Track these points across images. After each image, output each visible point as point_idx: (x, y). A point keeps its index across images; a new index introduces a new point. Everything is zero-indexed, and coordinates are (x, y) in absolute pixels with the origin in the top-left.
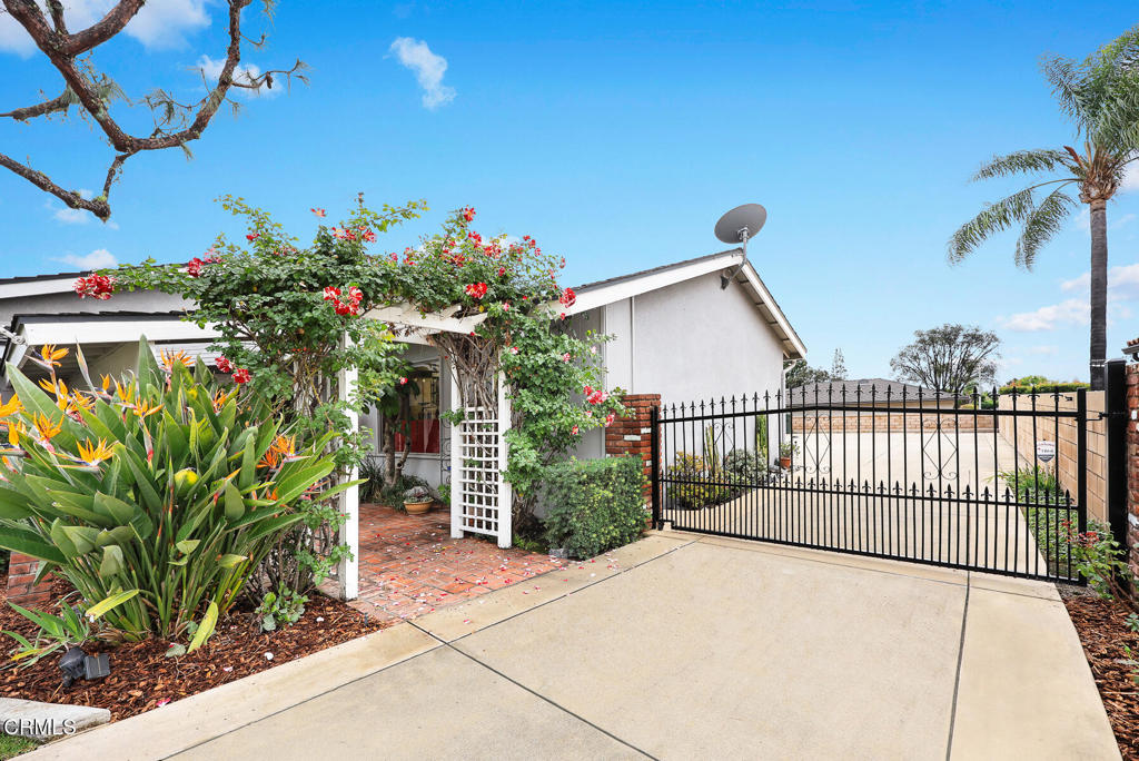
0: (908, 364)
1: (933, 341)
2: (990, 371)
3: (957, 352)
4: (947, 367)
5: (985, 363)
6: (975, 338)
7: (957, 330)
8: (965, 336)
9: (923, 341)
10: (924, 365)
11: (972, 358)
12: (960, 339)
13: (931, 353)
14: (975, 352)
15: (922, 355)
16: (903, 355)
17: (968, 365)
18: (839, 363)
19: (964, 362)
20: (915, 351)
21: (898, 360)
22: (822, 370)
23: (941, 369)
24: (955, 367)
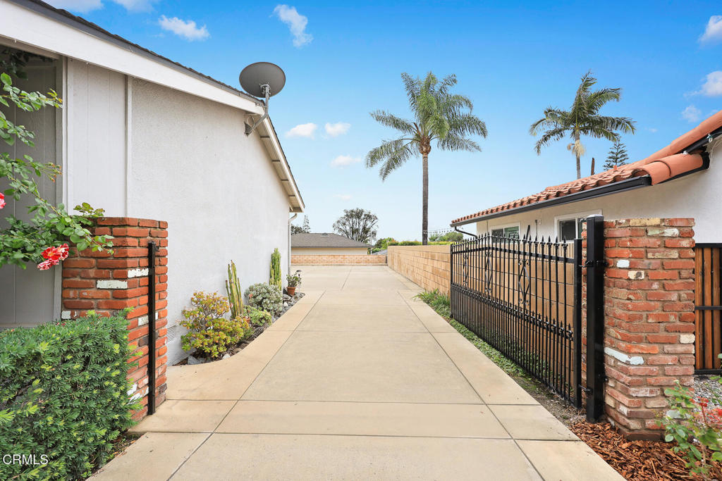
0: (341, 227)
1: (352, 216)
2: (374, 234)
3: (362, 223)
4: (357, 230)
5: (372, 230)
6: (369, 217)
7: (362, 211)
8: (365, 215)
9: (347, 215)
10: (348, 228)
11: (367, 227)
12: (363, 216)
13: (351, 223)
14: (369, 223)
15: (347, 223)
16: (338, 222)
17: (366, 231)
18: (306, 224)
19: (364, 228)
20: (344, 220)
21: (337, 225)
22: (299, 226)
23: (354, 231)
24: (361, 231)
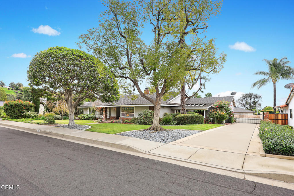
0: (240, 102)
1: (246, 97)
2: (260, 105)
3: (252, 100)
4: (250, 103)
5: (259, 103)
6: (256, 97)
7: (252, 94)
9: (244, 96)
10: (244, 102)
11: (256, 101)
12: (253, 96)
13: (246, 100)
14: (256, 100)
15: (244, 100)
16: (239, 100)
17: (255, 103)
20: (242, 99)
23: (247, 103)
24: (252, 103)
